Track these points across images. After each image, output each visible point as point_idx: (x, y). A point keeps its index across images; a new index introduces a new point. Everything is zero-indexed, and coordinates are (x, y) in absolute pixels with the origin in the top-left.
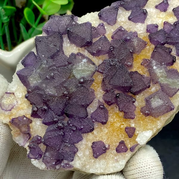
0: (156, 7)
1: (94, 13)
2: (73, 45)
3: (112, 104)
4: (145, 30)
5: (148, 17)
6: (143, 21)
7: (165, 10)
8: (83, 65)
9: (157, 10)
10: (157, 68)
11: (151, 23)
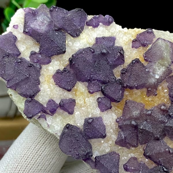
5: (90, 116)
9: (75, 110)
10: (156, 75)
11: (98, 108)
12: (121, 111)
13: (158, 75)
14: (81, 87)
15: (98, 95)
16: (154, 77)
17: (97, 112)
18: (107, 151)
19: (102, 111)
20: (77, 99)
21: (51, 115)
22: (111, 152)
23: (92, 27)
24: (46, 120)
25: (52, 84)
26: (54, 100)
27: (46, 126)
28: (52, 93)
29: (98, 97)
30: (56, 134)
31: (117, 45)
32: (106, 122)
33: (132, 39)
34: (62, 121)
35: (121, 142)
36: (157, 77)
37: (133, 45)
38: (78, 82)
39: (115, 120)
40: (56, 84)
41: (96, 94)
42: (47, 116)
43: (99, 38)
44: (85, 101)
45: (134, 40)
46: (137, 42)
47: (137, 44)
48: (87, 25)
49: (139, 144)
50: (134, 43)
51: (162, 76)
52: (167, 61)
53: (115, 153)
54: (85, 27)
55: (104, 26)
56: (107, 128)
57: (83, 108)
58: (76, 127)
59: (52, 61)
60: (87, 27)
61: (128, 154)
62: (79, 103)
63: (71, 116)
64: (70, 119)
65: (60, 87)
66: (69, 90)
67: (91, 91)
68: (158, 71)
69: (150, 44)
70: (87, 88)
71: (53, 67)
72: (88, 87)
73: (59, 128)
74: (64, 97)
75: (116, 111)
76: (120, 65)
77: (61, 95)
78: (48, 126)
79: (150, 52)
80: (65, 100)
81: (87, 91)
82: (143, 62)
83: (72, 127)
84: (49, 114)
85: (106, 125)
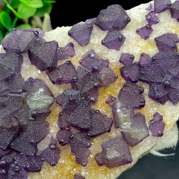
0: (137, 32)
1: (66, 27)
2: (34, 66)
3: (65, 144)
4: (119, 59)
5: (125, 43)
6: (118, 48)
7: (146, 38)
8: (38, 95)
9: (138, 35)
10: (121, 111)
11: (127, 52)
12: (113, 68)
13: (120, 112)
14: (152, 51)
15: (136, 60)
16: (120, 108)
19: (123, 54)
20: (145, 41)
21: (146, 15)
22: (88, 42)
24: (145, 9)
25: (171, 30)
26: (157, 25)
27: (141, 7)
28: (163, 26)
29: (135, 57)
34: (137, 21)
38: (159, 52)
39: (109, 59)
40: (168, 33)
42: (149, 12)
44: (140, 46)
45: (163, 118)
49: (80, 65)
56: (108, 49)
62: (141, 42)
63: (135, 29)
65: (164, 35)
66: (156, 39)
68: (122, 115)
70: (148, 54)
72: (148, 56)
73: (132, 15)
74: (153, 33)
75: (115, 65)
76: (150, 92)
77: (157, 32)
78: (140, 9)
80: (151, 32)
81: (146, 53)
85: (110, 50)
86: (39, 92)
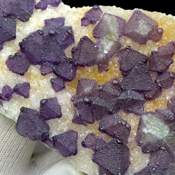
0: (27, 96)
4: (64, 91)
7: (27, 86)
9: (30, 93)
10: (105, 50)
11: (52, 89)
12: (75, 90)
13: (107, 50)
14: (34, 70)
15: (52, 76)
16: (102, 52)
17: (51, 93)
18: (65, 130)
19: (57, 91)
20: (31, 83)
21: (8, 101)
22: (69, 131)
23: (40, 10)
24: (3, 106)
25: (6, 70)
26: (9, 85)
27: (4, 111)
28: (7, 79)
29: (51, 78)
30: (14, 118)
31: (67, 24)
32: (61, 102)
33: (81, 18)
34: (18, 105)
35: (78, 120)
36: (106, 52)
37: (82, 24)
38: (31, 65)
39: (69, 100)
40: (10, 70)
41: (49, 75)
42: (3, 101)
43: (48, 20)
44: (39, 83)
45: (82, 18)
46: (86, 21)
47: (86, 22)
48: (35, 8)
49: (95, 120)
50: (82, 21)
51: (110, 51)
52: (114, 35)
53: (73, 131)
54: (34, 11)
55: (53, 7)
56: (62, 107)
57: (38, 91)
58: (32, 109)
59: (4, 47)
60: (36, 10)
61: (85, 131)
62: (34, 86)
63: (27, 100)
64: (27, 103)
65: (13, 72)
66: (22, 74)
67: (44, 73)
68: (106, 47)
69: (98, 21)
70: (40, 71)
71: (6, 54)
72: (41, 69)
73: (16, 113)
74: (18, 82)
75: (70, 90)
76: (70, 44)
77: (15, 80)
78: (6, 111)
79: (97, 28)
80: (19, 84)
81: (40, 74)
82: (93, 39)
83: (27, 110)
84: (5, 100)
85: (61, 105)
86: (149, 131)
